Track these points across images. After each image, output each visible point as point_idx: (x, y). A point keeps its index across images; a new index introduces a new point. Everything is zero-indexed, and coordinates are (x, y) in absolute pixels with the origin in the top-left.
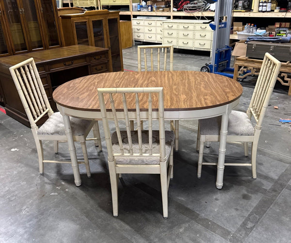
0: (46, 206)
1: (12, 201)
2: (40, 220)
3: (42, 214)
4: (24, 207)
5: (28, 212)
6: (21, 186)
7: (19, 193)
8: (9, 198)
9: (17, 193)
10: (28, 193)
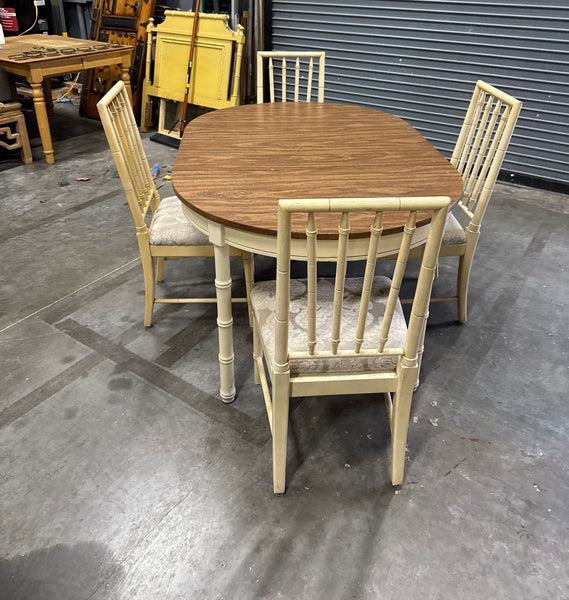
0: (499, 422)
1: (528, 502)
2: (537, 416)
3: (522, 419)
4: (527, 460)
5: (534, 446)
6: (466, 512)
7: (495, 500)
8: (525, 515)
9: (497, 508)
10: (484, 478)
